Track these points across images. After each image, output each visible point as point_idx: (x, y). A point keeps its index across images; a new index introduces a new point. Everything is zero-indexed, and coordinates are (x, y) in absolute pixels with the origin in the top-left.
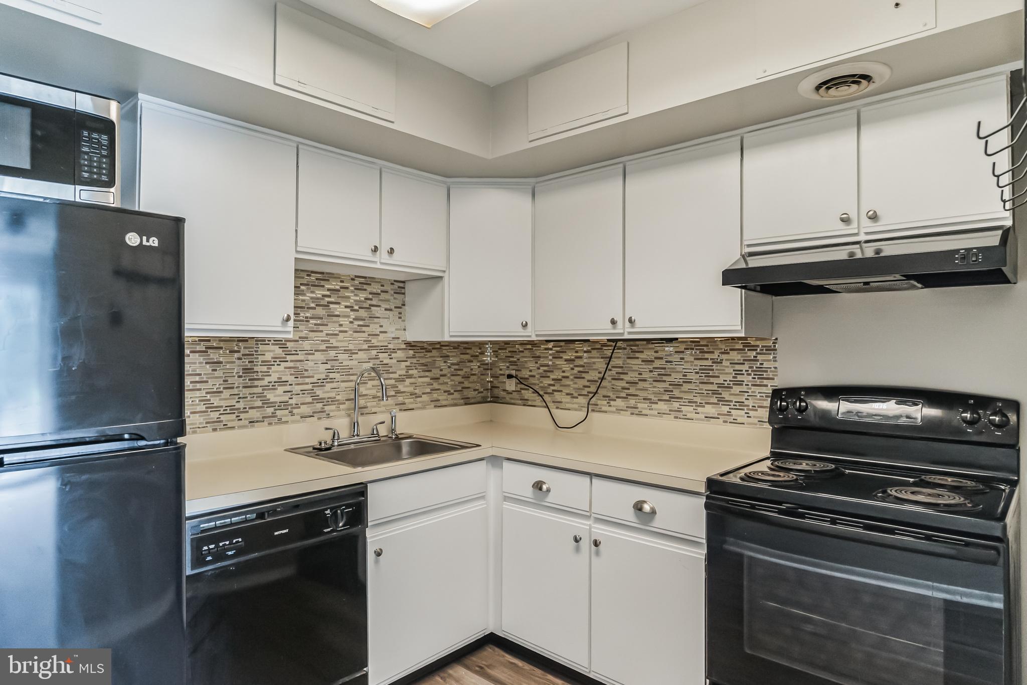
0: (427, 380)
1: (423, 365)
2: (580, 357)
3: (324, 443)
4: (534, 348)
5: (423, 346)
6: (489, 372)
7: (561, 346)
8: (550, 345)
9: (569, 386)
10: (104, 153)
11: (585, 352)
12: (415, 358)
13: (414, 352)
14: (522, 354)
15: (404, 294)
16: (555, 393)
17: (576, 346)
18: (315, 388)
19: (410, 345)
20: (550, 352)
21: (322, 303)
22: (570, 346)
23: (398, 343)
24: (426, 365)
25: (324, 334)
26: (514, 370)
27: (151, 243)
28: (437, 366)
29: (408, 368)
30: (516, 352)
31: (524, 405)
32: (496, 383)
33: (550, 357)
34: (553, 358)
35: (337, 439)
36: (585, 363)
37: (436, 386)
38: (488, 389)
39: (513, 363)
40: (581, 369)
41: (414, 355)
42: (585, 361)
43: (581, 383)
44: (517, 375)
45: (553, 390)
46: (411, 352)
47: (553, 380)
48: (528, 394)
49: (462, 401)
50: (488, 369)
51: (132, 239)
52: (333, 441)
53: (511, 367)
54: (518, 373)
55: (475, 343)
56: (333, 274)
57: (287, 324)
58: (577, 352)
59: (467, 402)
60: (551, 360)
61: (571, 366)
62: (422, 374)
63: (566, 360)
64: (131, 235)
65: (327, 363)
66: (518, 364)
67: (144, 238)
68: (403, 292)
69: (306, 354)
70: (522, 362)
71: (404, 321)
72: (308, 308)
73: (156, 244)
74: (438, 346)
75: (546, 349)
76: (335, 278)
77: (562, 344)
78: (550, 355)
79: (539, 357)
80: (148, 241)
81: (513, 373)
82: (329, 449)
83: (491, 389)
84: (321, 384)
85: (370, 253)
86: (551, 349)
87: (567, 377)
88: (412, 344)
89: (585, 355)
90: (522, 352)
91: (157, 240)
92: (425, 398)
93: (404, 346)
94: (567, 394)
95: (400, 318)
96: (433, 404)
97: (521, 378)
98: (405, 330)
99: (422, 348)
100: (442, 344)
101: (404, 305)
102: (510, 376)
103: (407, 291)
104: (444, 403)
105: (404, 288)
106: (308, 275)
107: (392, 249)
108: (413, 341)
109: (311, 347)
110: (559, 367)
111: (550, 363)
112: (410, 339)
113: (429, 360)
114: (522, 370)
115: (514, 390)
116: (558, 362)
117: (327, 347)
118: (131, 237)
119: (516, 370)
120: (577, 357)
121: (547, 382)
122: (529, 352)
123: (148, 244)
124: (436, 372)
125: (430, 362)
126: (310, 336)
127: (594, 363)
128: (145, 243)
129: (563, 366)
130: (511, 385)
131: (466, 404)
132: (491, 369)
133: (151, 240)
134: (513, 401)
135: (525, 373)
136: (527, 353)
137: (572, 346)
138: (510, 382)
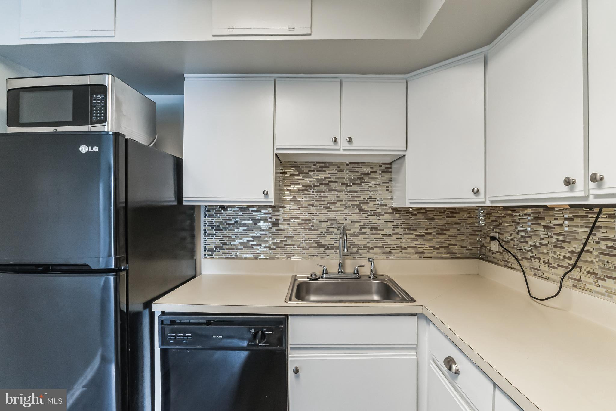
0: (413, 237)
1: (408, 225)
2: (561, 225)
3: (314, 275)
4: (514, 214)
5: (409, 211)
6: (479, 233)
7: (540, 213)
8: (529, 211)
9: (547, 254)
10: (103, 104)
11: (566, 219)
12: (402, 219)
13: (400, 215)
14: (503, 219)
15: (391, 172)
16: (533, 260)
17: (555, 212)
18: (319, 238)
19: (396, 210)
20: (529, 218)
21: (324, 182)
22: (549, 212)
23: (386, 209)
24: (412, 226)
25: (326, 202)
26: (497, 233)
27: (94, 150)
28: (422, 226)
29: (395, 227)
30: (499, 217)
31: (505, 266)
32: (484, 243)
33: (529, 223)
34: (532, 224)
35: (325, 274)
36: (565, 231)
37: (420, 241)
38: (477, 247)
39: (497, 227)
40: (560, 238)
41: (399, 219)
42: (566, 229)
43: (560, 253)
44: (499, 238)
45: (531, 257)
46: (397, 216)
47: (531, 246)
48: (507, 256)
49: (449, 255)
50: (478, 231)
51: (83, 149)
52: (323, 275)
53: (495, 230)
54: (500, 236)
55: (462, 209)
56: (332, 163)
57: (268, 196)
58: (556, 219)
59: (453, 256)
60: (529, 226)
61: (550, 234)
62: (408, 232)
63: (545, 227)
64: (82, 147)
65: (328, 222)
66: (501, 228)
67: (90, 147)
68: (390, 170)
69: (313, 216)
70: (504, 226)
71: (391, 192)
72: (314, 186)
73: (97, 150)
74: (424, 211)
75: (525, 215)
76: (334, 165)
77: (541, 210)
78: (529, 221)
79: (518, 222)
80: (92, 149)
81: (497, 235)
82: (317, 279)
83: (480, 248)
84: (322, 235)
85: (332, 143)
86: (530, 215)
87: (546, 245)
88: (398, 210)
89: (566, 222)
90: (504, 217)
91: (97, 148)
92: (410, 250)
93: (391, 211)
94: (546, 263)
95: (387, 190)
96: (417, 256)
97: (503, 241)
98: (391, 199)
99: (408, 212)
100: (427, 209)
101: (391, 181)
102: (493, 238)
103: (393, 170)
104: (429, 255)
105: (391, 168)
106: (314, 165)
107: (350, 138)
108: (399, 207)
109: (316, 211)
110: (537, 233)
111: (529, 229)
112: (395, 205)
113: (416, 221)
114: (504, 233)
115: (497, 251)
116: (535, 228)
117: (327, 211)
118: (82, 148)
119: (499, 233)
120: (557, 225)
121: (525, 247)
122: (510, 217)
123: (92, 151)
124: (422, 231)
125: (415, 223)
126: (316, 204)
127: (577, 232)
128: (90, 150)
129: (541, 233)
130: (495, 246)
131: (452, 258)
132: (480, 231)
133: (94, 148)
134: (496, 261)
135: (506, 236)
136: (508, 219)
137: (551, 212)
138: (494, 243)
